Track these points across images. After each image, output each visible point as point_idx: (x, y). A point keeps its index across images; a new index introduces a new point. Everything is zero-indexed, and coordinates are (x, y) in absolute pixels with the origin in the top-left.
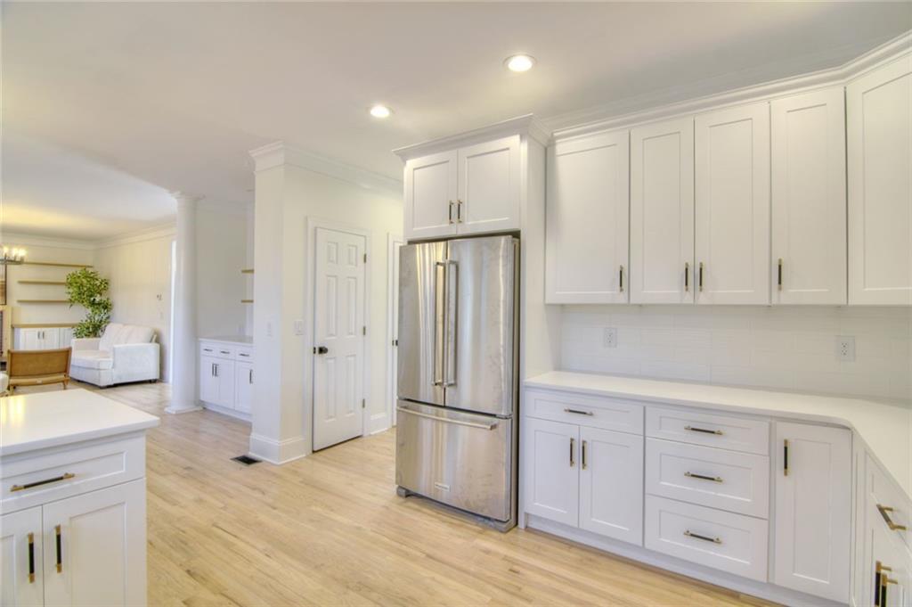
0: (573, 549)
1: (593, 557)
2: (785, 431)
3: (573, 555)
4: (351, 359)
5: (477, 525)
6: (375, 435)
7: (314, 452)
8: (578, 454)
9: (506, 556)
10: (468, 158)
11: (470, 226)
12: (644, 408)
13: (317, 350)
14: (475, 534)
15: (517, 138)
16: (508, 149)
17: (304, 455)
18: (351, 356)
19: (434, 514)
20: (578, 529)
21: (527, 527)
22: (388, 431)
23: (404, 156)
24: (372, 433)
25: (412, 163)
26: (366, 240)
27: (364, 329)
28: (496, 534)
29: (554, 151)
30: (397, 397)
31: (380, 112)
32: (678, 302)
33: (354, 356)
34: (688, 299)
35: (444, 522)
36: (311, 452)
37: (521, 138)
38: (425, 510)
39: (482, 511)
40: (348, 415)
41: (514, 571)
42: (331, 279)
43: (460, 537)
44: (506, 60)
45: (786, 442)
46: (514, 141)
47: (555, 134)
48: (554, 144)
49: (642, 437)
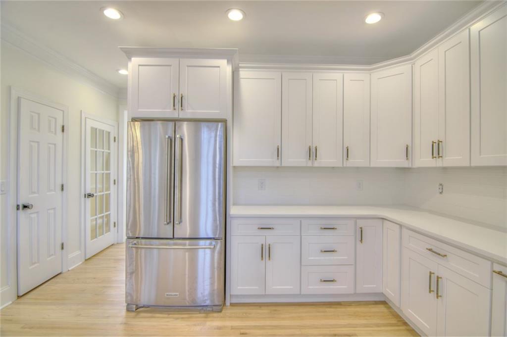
0: (263, 308)
1: (274, 308)
2: (361, 223)
3: (265, 311)
4: (52, 211)
5: (200, 313)
6: (73, 270)
7: (19, 297)
8: (265, 252)
9: (232, 326)
10: (188, 66)
11: (188, 113)
12: (301, 221)
13: (21, 207)
14: (203, 319)
15: (225, 61)
16: (219, 67)
17: (11, 302)
18: (52, 209)
19: (166, 316)
20: (266, 295)
21: (231, 304)
22: (81, 264)
23: (129, 54)
24: (70, 269)
25: (136, 61)
26: (63, 113)
27: (62, 186)
28: (215, 315)
29: (238, 75)
30: (126, 238)
31: (112, 13)
32: (305, 165)
33: (54, 209)
34: (310, 164)
35: (177, 319)
36: (16, 298)
37: (228, 62)
38: (158, 315)
39: (205, 303)
40: (49, 259)
41: (243, 334)
42: (33, 144)
43: (195, 325)
44: (229, 10)
45: (361, 228)
46: (223, 63)
47: (240, 65)
48: (239, 71)
49: (299, 237)
